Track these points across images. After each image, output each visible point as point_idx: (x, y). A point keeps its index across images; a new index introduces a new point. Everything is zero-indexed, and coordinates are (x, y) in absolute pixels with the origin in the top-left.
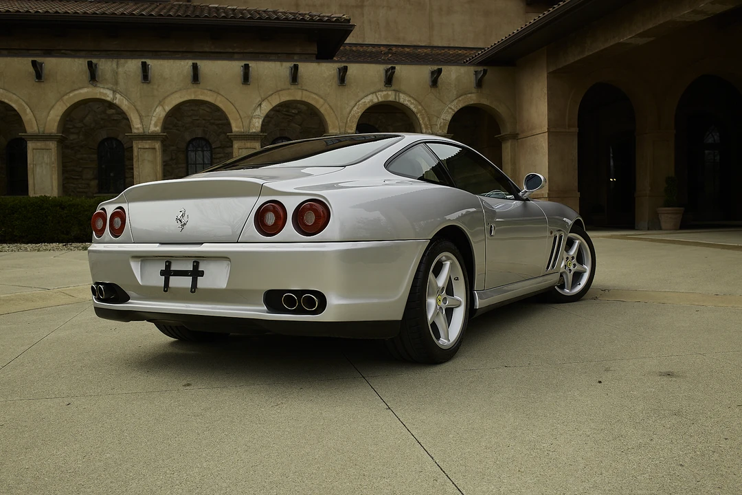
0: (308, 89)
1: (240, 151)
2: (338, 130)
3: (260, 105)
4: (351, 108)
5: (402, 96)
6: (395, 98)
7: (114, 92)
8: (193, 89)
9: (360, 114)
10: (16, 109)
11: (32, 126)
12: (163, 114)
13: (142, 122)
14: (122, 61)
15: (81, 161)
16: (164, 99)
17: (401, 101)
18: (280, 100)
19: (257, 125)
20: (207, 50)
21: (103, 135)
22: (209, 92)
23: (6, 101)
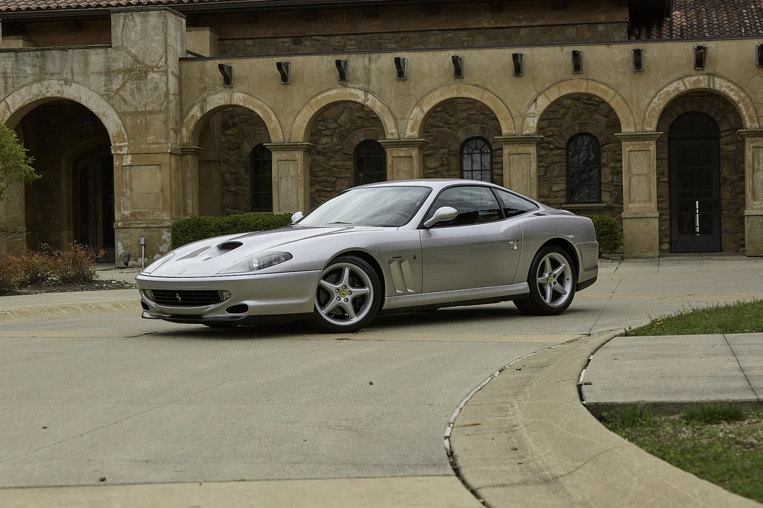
0: (594, 78)
1: (512, 157)
2: (633, 128)
3: (535, 100)
4: (649, 100)
5: (718, 80)
6: (709, 85)
7: (366, 92)
8: (455, 86)
9: (662, 107)
10: (261, 115)
11: (277, 137)
12: (421, 116)
13: (396, 126)
14: (375, 56)
15: (334, 169)
16: (422, 98)
17: (717, 87)
18: (560, 93)
19: (531, 125)
20: (486, 25)
21: (360, 137)
22: (474, 88)
23: (251, 107)
